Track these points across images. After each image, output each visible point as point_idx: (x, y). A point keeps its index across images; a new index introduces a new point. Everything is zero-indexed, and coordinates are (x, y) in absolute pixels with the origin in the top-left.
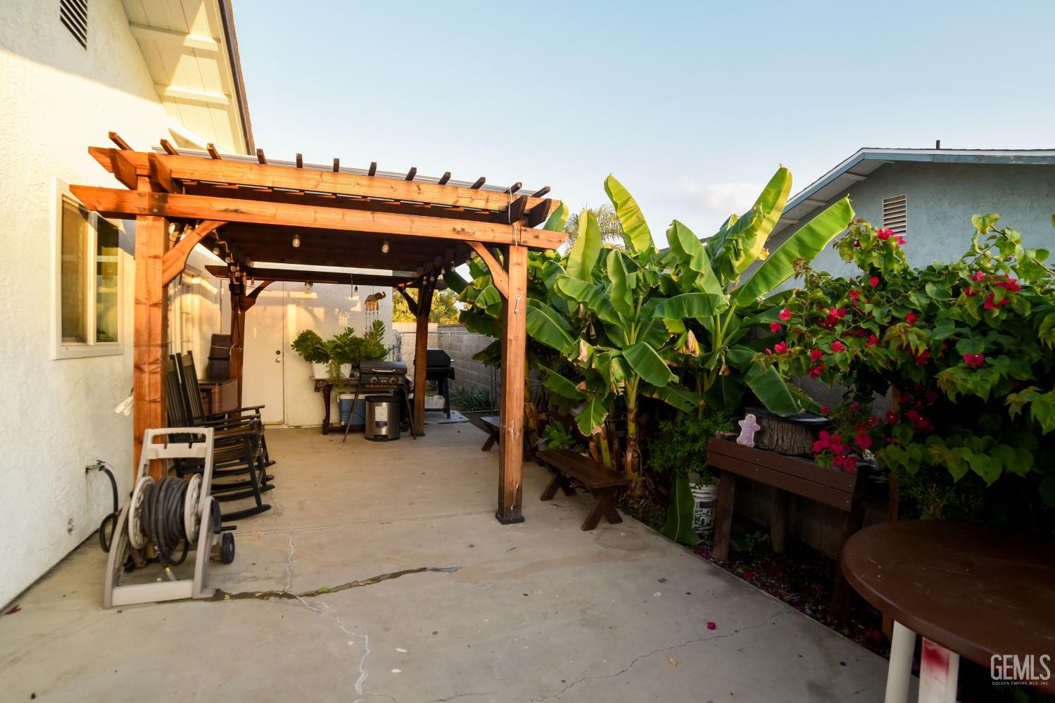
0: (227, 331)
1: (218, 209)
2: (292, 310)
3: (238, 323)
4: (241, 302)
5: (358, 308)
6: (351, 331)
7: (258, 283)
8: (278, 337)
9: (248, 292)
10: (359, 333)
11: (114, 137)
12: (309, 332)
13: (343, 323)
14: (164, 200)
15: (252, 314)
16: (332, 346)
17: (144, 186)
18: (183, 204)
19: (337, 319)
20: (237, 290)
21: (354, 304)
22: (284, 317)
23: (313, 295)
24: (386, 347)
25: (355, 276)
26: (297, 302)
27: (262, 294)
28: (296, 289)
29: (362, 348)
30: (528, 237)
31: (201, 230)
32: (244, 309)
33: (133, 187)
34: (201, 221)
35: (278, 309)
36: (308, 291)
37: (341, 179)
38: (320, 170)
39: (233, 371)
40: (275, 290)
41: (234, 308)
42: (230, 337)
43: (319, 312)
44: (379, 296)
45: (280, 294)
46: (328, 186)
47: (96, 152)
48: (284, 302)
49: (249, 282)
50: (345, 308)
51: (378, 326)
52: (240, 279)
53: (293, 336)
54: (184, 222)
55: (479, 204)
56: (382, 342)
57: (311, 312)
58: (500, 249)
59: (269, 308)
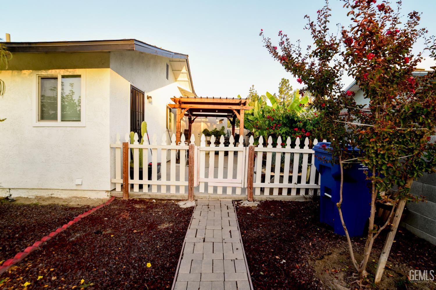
0: (188, 129)
1: (189, 106)
2: (202, 124)
3: (190, 127)
4: (191, 122)
5: (218, 123)
6: (216, 129)
7: (194, 117)
8: (199, 130)
9: (192, 119)
10: (218, 130)
11: (174, 97)
12: (206, 129)
13: (215, 127)
14: (181, 105)
15: (193, 124)
16: (211, 132)
17: (178, 103)
18: (183, 106)
19: (213, 126)
20: (190, 119)
21: (217, 122)
22: (200, 126)
23: (207, 120)
24: (225, 133)
25: (216, 115)
26: (203, 122)
27: (195, 120)
28: (203, 119)
29: (219, 133)
30: (244, 107)
31: (186, 110)
32: (191, 123)
33: (176, 104)
34: (186, 108)
35: (199, 124)
36: (206, 119)
37: (208, 99)
38: (205, 98)
39: (189, 138)
40: (198, 119)
41: (189, 123)
42: (188, 130)
43: (209, 124)
44: (222, 120)
45: (200, 120)
46: (206, 101)
47: (172, 99)
48: (200, 122)
49: (192, 117)
50: (215, 123)
51: (223, 127)
52: (191, 117)
53: (202, 130)
54: (182, 109)
55: (234, 102)
56: (224, 132)
57: (207, 124)
58: (239, 111)
59: (197, 123)
